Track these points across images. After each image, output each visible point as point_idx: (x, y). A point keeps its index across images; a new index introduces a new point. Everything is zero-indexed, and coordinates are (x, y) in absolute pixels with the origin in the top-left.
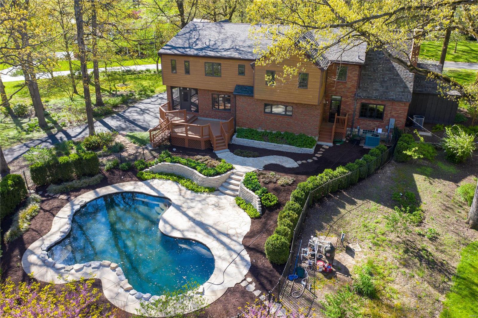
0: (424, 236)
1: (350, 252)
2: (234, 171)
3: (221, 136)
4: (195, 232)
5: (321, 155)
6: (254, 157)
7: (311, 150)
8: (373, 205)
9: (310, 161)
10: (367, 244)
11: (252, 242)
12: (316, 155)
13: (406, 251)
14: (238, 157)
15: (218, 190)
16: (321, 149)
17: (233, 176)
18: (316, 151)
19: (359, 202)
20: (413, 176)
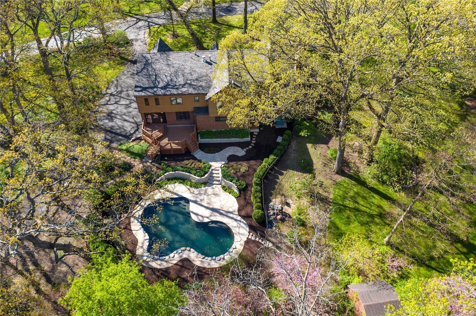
0: (317, 185)
1: (288, 205)
2: (213, 168)
3: (193, 142)
4: (215, 216)
5: (255, 141)
6: (218, 152)
7: (249, 139)
8: (291, 172)
9: (250, 147)
10: (295, 197)
11: (243, 213)
12: (253, 142)
13: (311, 197)
14: (208, 154)
15: (208, 182)
16: (254, 136)
17: (213, 172)
18: (252, 138)
19: (284, 172)
20: (306, 146)
